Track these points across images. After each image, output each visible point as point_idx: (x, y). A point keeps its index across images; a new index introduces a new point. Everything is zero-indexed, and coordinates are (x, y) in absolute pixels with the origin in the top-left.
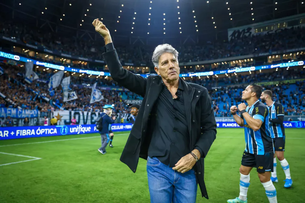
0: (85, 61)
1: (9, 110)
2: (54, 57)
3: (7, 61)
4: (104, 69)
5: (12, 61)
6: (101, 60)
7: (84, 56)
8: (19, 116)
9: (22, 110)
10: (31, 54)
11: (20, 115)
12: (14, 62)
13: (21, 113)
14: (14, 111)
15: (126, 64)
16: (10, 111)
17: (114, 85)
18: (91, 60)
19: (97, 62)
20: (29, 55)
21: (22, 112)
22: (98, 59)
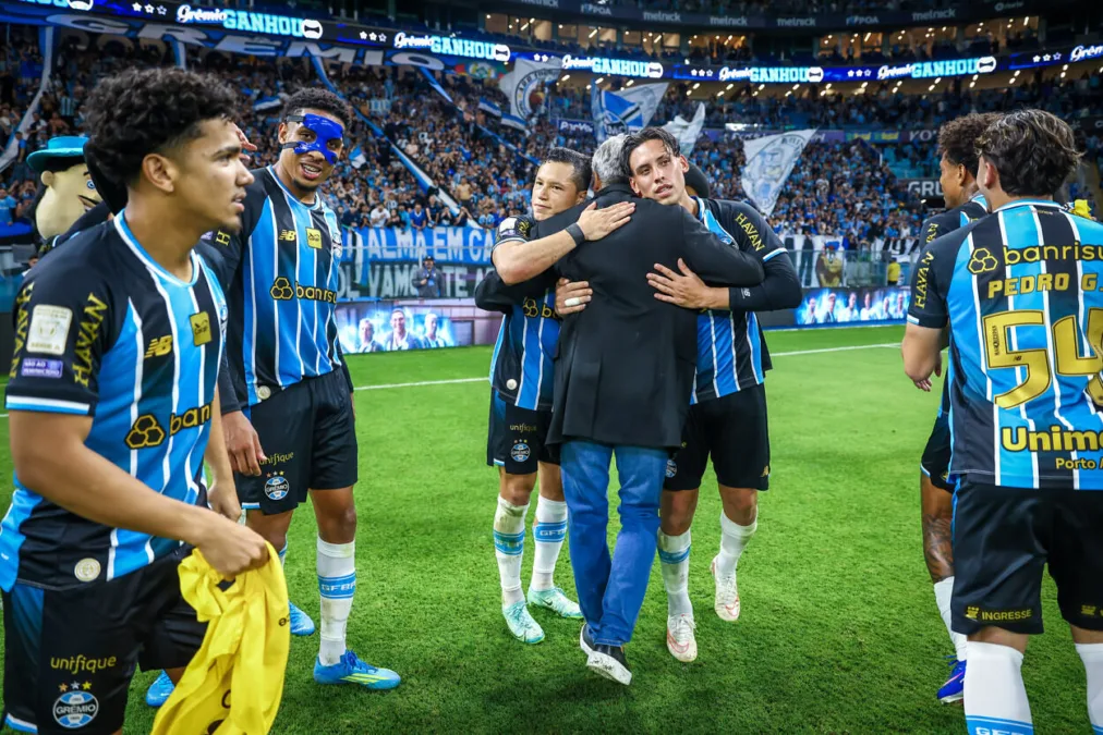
0: (737, 31)
1: (440, 236)
2: (620, 33)
3: (466, 69)
4: (817, 55)
5: (480, 65)
6: (803, 14)
7: (732, 11)
8: (475, 258)
9: (483, 233)
10: (542, 31)
11: (475, 252)
12: (487, 67)
13: (479, 244)
14: (455, 239)
15: (916, 16)
16: (443, 237)
17: (861, 118)
18: (761, 24)
19: (785, 28)
20: (534, 38)
21: (484, 238)
22: (789, 14)
